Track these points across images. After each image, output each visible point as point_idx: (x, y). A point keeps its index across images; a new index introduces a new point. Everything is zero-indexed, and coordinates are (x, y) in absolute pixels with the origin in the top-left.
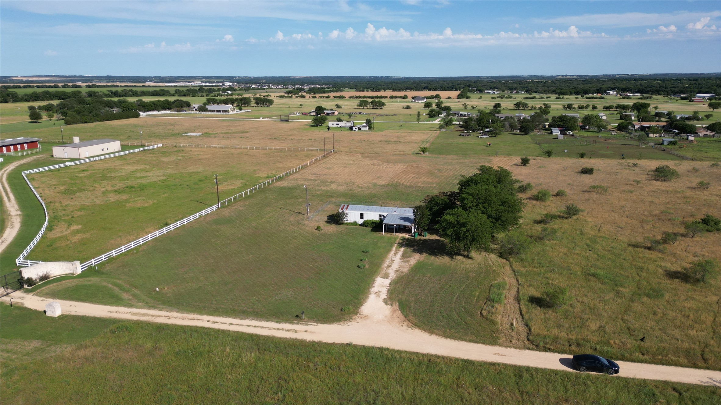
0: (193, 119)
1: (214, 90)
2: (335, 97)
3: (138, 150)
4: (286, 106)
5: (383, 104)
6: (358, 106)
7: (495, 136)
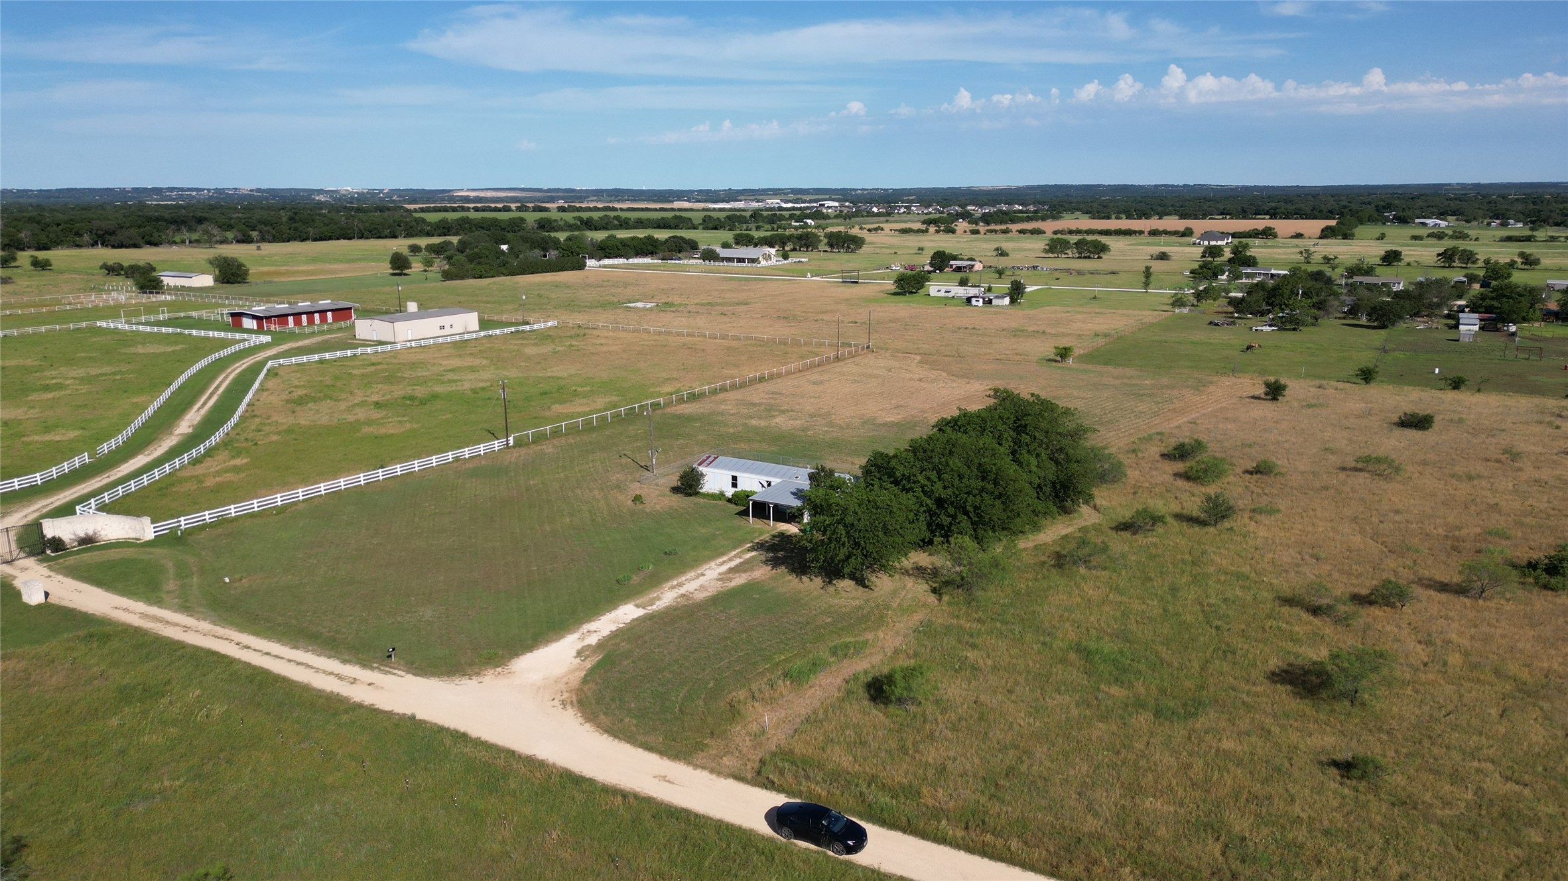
0: (674, 275)
1: (782, 218)
2: (1021, 232)
3: (505, 330)
4: (889, 251)
5: (1104, 248)
6: (1046, 251)
7: (1294, 329)
